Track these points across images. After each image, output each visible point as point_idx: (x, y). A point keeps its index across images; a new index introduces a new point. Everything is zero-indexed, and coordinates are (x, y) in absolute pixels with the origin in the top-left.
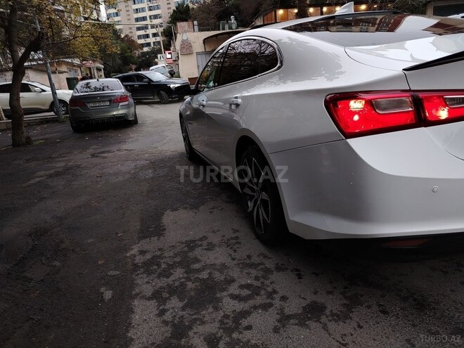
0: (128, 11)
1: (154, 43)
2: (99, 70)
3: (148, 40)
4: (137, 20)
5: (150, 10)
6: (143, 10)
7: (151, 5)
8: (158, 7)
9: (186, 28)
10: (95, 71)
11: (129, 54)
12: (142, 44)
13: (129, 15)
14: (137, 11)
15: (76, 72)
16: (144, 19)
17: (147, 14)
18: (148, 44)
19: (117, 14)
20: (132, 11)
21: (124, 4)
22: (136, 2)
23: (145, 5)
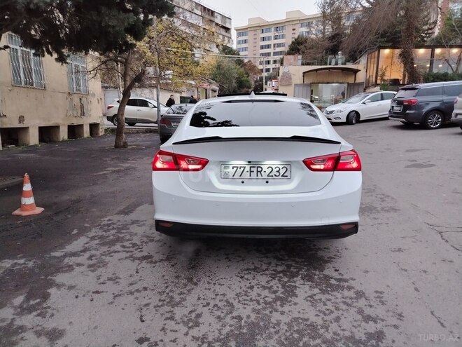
0: (255, 39)
1: (273, 69)
2: (214, 91)
3: (268, 66)
4: (262, 47)
5: (276, 39)
6: (269, 38)
7: (277, 34)
8: (283, 37)
9: (292, 61)
10: (211, 92)
11: (245, 79)
12: (262, 70)
13: (256, 42)
14: (263, 39)
15: (193, 91)
16: (268, 46)
17: (272, 42)
18: (268, 70)
19: (245, 41)
20: (259, 39)
21: (253, 33)
22: (264, 31)
23: (272, 34)
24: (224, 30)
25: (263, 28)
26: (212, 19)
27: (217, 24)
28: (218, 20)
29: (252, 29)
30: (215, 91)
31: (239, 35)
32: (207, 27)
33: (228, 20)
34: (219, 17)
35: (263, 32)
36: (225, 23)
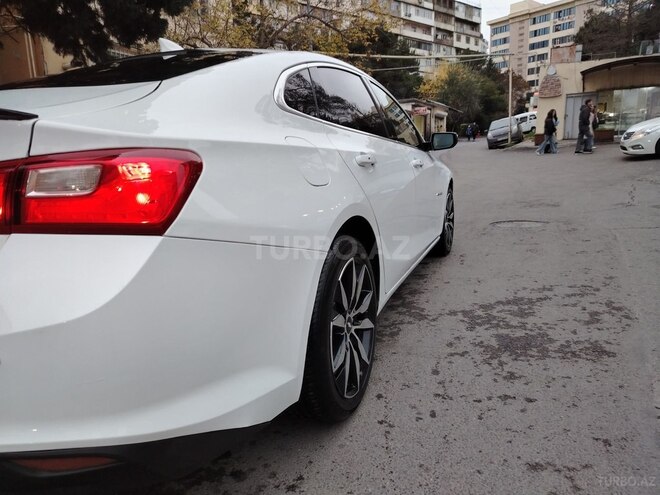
0: (521, 35)
2: (439, 118)
4: (533, 47)
5: (557, 30)
6: (545, 31)
7: (559, 23)
8: (570, 25)
10: (433, 120)
14: (535, 33)
16: (544, 44)
17: (551, 36)
19: (505, 41)
20: (527, 35)
21: (518, 25)
22: (538, 20)
23: (549, 24)
24: (469, 27)
25: (535, 16)
26: (450, 12)
27: (458, 20)
28: (460, 14)
29: (517, 20)
30: (441, 119)
31: (495, 32)
32: (443, 26)
33: (476, 12)
34: (461, 9)
35: (534, 23)
36: (471, 16)
